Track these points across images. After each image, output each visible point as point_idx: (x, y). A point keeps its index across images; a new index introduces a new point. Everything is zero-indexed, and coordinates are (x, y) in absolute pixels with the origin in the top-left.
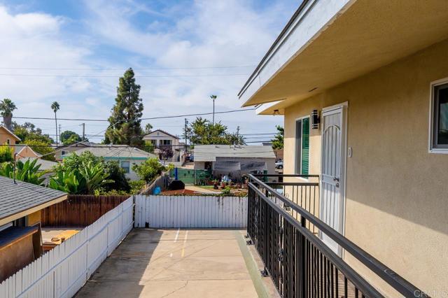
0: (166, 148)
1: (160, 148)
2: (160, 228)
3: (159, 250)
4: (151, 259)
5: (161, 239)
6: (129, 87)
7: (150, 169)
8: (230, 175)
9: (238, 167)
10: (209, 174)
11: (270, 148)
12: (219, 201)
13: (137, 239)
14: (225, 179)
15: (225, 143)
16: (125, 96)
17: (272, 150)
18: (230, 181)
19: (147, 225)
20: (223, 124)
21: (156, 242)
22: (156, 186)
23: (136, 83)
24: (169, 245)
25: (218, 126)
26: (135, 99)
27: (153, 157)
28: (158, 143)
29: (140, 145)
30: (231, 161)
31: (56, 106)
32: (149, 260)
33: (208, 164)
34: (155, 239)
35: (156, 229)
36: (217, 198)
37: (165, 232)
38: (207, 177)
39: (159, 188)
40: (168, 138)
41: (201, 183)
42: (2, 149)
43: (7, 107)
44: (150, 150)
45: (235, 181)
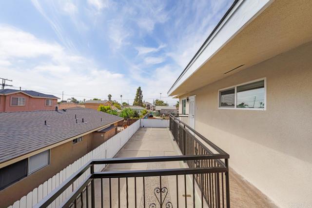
0: (148, 107)
3: (147, 133)
6: (139, 91)
7: (144, 112)
9: (167, 112)
10: (159, 113)
11: (175, 107)
13: (141, 130)
14: (163, 115)
15: (164, 106)
16: (138, 93)
19: (144, 126)
20: (163, 101)
21: (146, 131)
23: (141, 90)
24: (149, 131)
26: (141, 94)
27: (145, 109)
29: (142, 106)
30: (165, 110)
31: (121, 96)
33: (159, 111)
35: (146, 127)
36: (162, 120)
37: (148, 128)
39: (147, 117)
40: (149, 104)
41: (157, 116)
42: (108, 107)
43: (110, 96)
44: (145, 107)
45: (166, 115)
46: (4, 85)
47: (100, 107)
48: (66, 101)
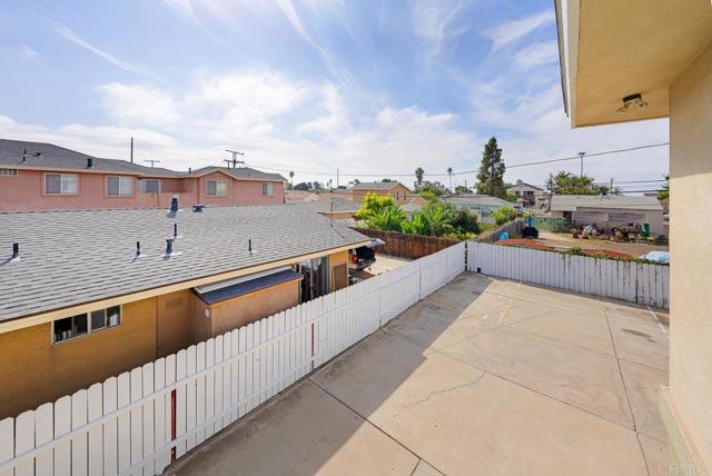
0: (529, 199)
1: (523, 197)
2: (491, 276)
3: (477, 305)
4: (461, 316)
5: (487, 290)
6: (492, 151)
7: (502, 216)
8: (594, 226)
9: (606, 218)
10: (569, 223)
12: (564, 258)
13: (462, 285)
14: (587, 229)
15: (590, 194)
16: (489, 159)
17: (657, 201)
18: (594, 231)
19: (479, 270)
21: (478, 294)
22: (503, 231)
23: (498, 148)
24: (495, 301)
25: (583, 179)
26: (498, 160)
27: (510, 206)
28: (522, 194)
29: (503, 195)
30: (595, 211)
32: (457, 317)
33: (567, 214)
34: (478, 289)
35: (488, 276)
36: (562, 256)
37: (495, 281)
38: (566, 225)
39: (506, 234)
40: (532, 190)
41: (557, 231)
42: (387, 198)
43: (420, 173)
44: (512, 199)
45: (601, 232)
46: (235, 162)
47: (367, 198)
48: (345, 188)
